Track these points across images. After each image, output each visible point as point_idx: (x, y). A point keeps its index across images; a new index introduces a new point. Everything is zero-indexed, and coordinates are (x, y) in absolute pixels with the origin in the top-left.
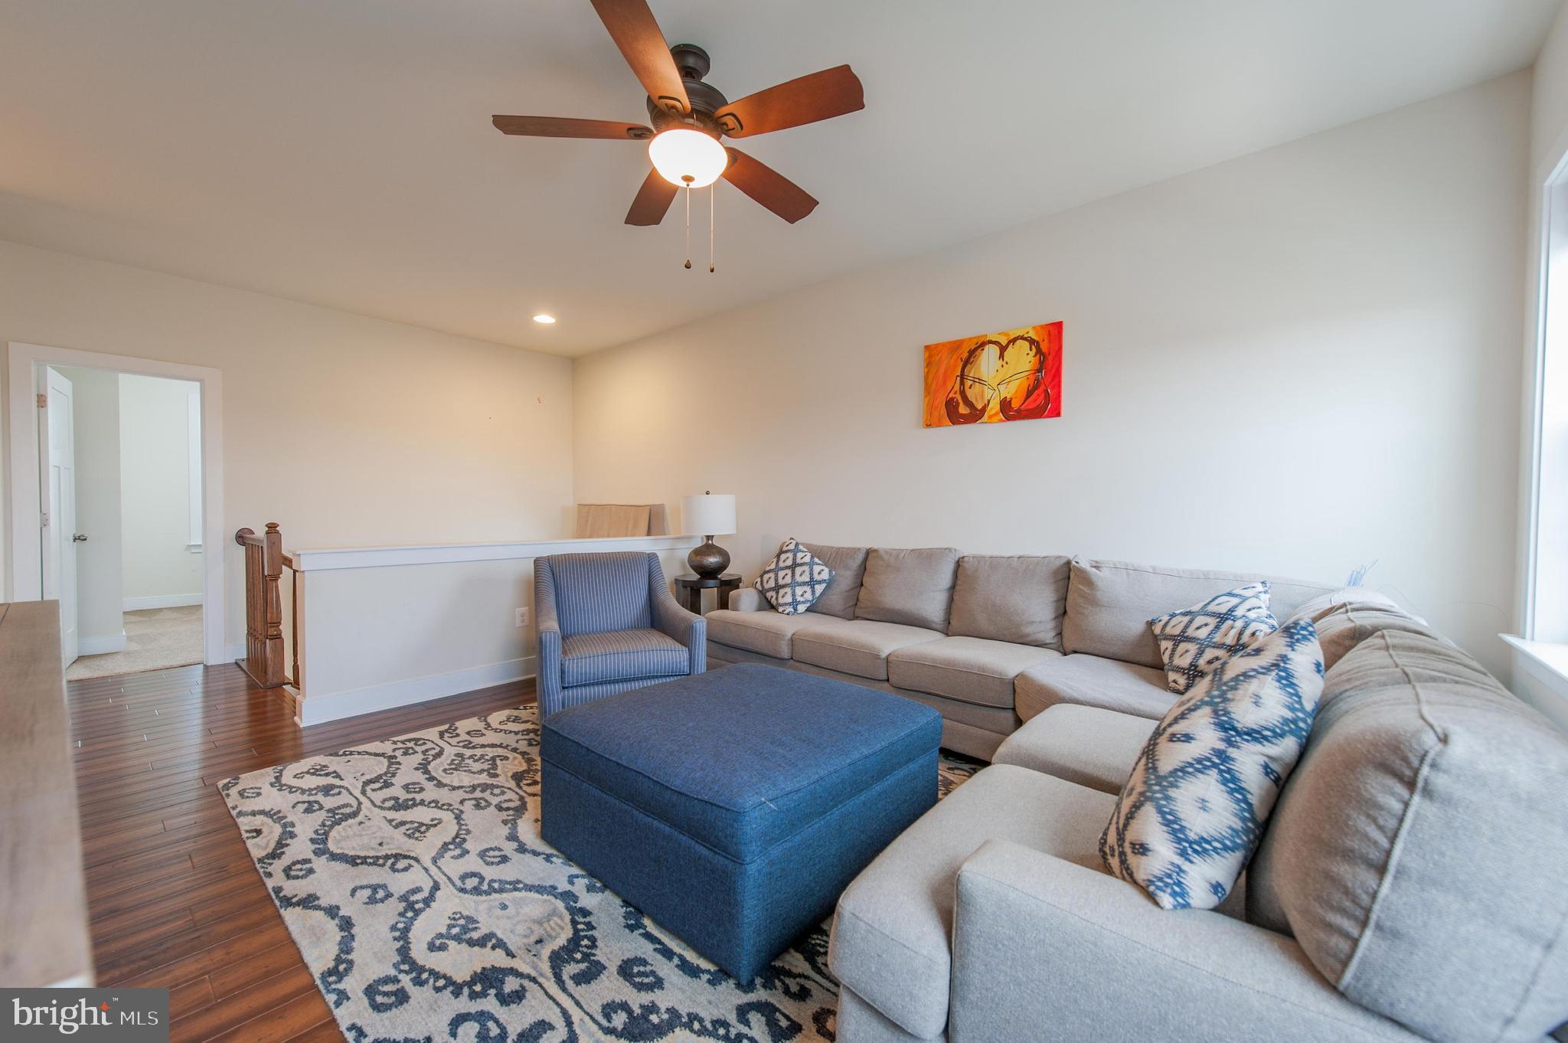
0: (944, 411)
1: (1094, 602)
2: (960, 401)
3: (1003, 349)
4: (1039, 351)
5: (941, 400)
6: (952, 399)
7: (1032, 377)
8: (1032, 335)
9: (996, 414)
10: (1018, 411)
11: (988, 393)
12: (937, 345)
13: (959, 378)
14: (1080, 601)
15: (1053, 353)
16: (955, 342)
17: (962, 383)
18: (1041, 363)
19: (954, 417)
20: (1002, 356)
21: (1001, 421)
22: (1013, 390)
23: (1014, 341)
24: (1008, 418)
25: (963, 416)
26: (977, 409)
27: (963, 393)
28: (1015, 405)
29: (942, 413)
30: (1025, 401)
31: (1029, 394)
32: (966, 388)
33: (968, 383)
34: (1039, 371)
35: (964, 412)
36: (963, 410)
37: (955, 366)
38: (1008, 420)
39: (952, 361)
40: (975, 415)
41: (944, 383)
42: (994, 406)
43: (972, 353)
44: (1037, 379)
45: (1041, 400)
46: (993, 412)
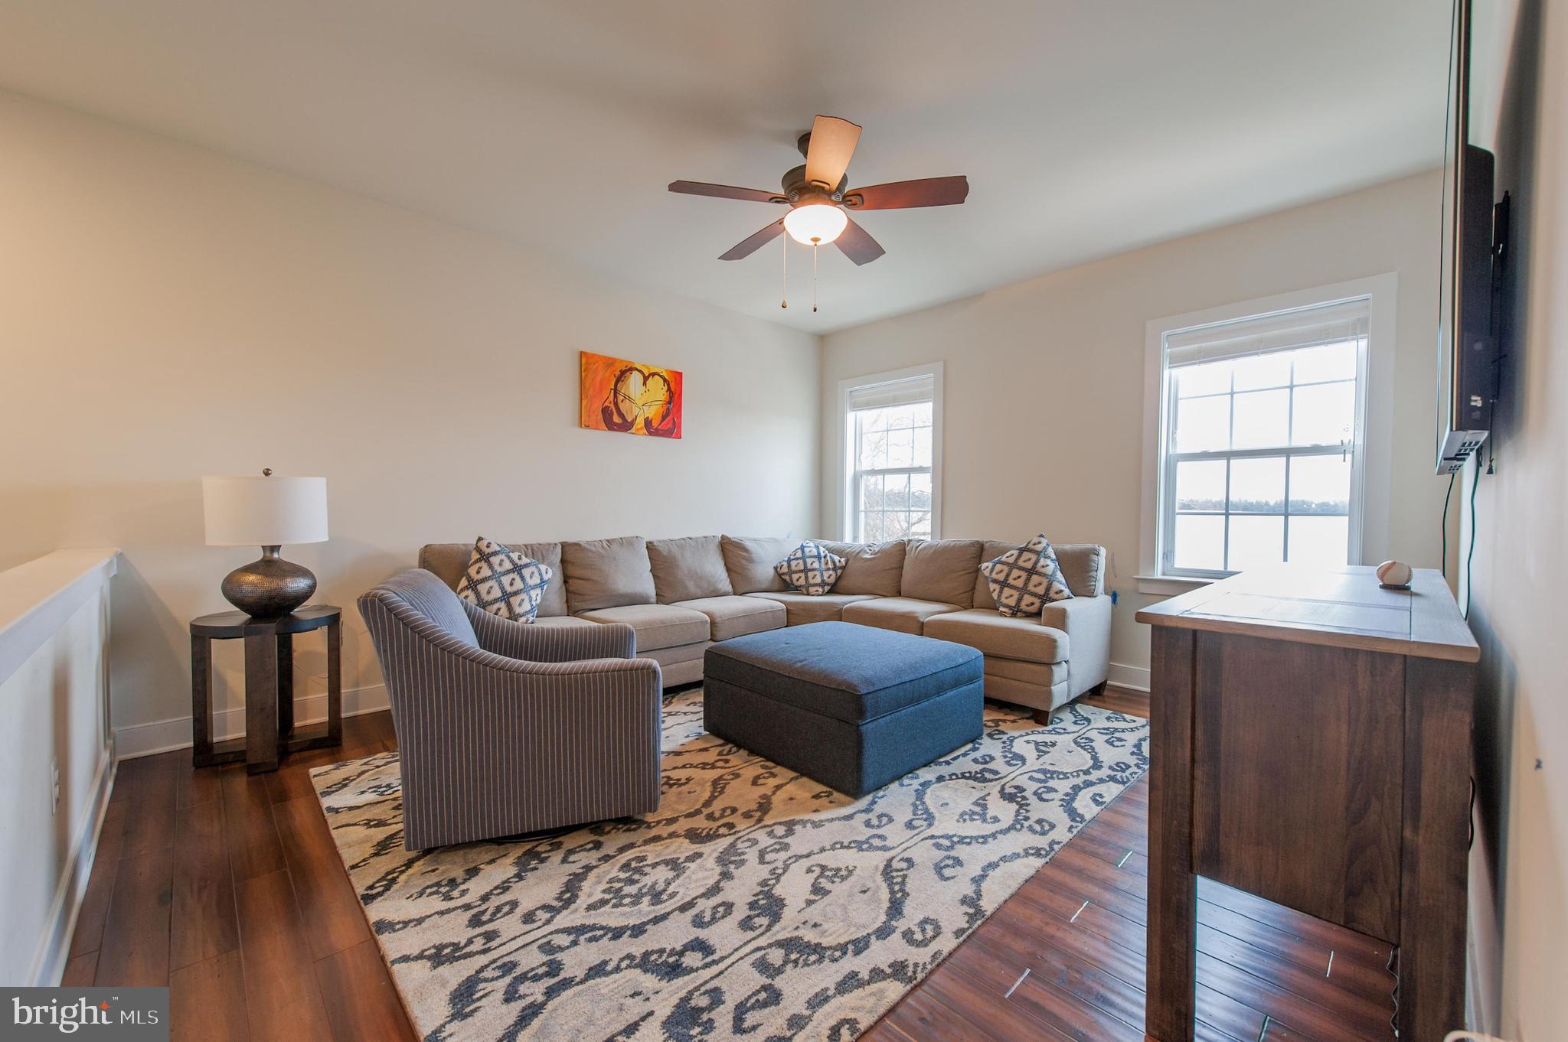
0: (600, 416)
1: (751, 560)
2: (614, 410)
3: (646, 379)
4: (669, 389)
5: (598, 407)
6: (607, 407)
7: (665, 407)
8: (664, 374)
9: (641, 428)
10: (656, 429)
11: (636, 411)
12: (594, 355)
13: (613, 391)
14: (744, 562)
15: (678, 393)
16: (610, 358)
17: (615, 396)
18: (671, 398)
19: (611, 426)
20: (645, 384)
21: (645, 435)
22: (653, 412)
23: (653, 374)
24: (650, 434)
25: (616, 424)
26: (627, 421)
27: (616, 404)
28: (655, 424)
29: (599, 418)
30: (661, 422)
31: (664, 418)
32: (619, 401)
33: (621, 398)
34: (669, 403)
35: (617, 421)
36: (616, 419)
37: (609, 381)
38: (650, 435)
39: (607, 374)
40: (626, 426)
41: (601, 391)
42: (640, 423)
43: (623, 373)
44: (668, 409)
45: (670, 426)
46: (639, 427)
